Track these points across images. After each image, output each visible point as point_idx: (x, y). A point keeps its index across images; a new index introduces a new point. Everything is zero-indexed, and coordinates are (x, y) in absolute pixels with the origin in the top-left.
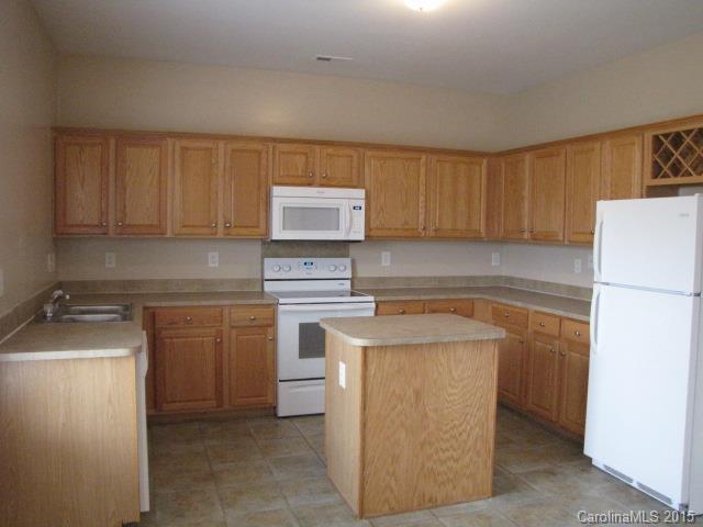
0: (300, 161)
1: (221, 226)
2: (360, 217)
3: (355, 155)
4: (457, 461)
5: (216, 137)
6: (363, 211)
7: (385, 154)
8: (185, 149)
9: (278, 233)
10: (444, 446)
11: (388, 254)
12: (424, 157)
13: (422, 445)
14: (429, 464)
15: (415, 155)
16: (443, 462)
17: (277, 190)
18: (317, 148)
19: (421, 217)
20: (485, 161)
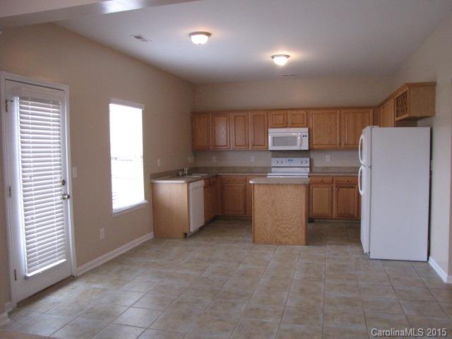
0: (281, 118)
1: (250, 145)
2: (306, 140)
3: (305, 113)
4: (290, 229)
5: (247, 111)
6: (307, 137)
7: (320, 112)
8: (235, 116)
9: (271, 147)
10: (285, 222)
11: (329, 157)
12: (338, 112)
13: (276, 220)
14: (279, 228)
15: (332, 111)
16: (284, 228)
17: (270, 130)
18: (289, 112)
19: (338, 139)
20: (371, 111)
